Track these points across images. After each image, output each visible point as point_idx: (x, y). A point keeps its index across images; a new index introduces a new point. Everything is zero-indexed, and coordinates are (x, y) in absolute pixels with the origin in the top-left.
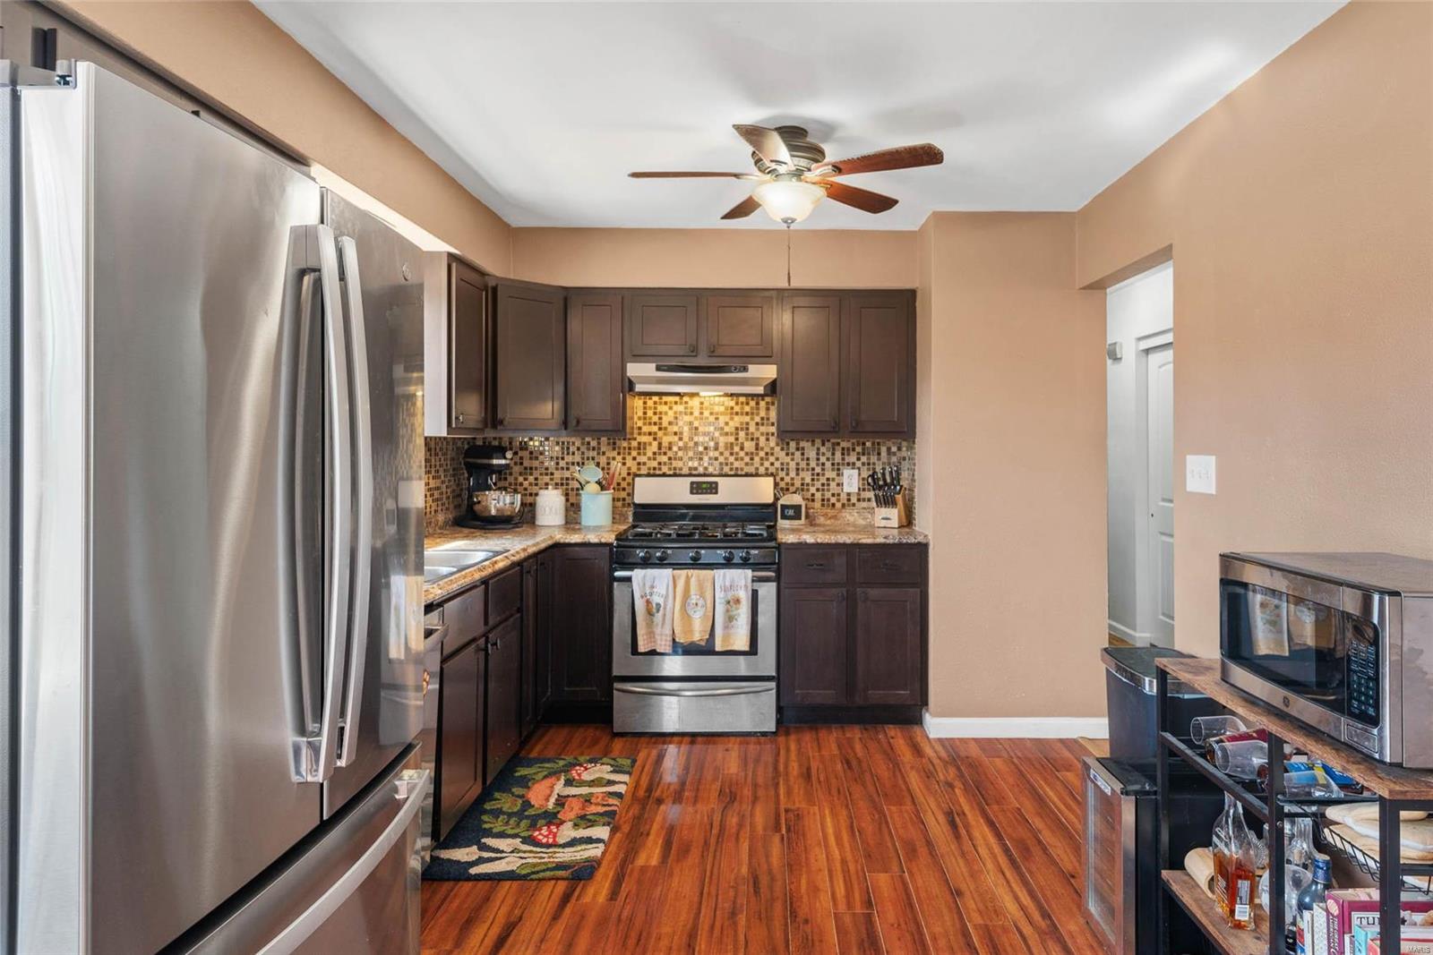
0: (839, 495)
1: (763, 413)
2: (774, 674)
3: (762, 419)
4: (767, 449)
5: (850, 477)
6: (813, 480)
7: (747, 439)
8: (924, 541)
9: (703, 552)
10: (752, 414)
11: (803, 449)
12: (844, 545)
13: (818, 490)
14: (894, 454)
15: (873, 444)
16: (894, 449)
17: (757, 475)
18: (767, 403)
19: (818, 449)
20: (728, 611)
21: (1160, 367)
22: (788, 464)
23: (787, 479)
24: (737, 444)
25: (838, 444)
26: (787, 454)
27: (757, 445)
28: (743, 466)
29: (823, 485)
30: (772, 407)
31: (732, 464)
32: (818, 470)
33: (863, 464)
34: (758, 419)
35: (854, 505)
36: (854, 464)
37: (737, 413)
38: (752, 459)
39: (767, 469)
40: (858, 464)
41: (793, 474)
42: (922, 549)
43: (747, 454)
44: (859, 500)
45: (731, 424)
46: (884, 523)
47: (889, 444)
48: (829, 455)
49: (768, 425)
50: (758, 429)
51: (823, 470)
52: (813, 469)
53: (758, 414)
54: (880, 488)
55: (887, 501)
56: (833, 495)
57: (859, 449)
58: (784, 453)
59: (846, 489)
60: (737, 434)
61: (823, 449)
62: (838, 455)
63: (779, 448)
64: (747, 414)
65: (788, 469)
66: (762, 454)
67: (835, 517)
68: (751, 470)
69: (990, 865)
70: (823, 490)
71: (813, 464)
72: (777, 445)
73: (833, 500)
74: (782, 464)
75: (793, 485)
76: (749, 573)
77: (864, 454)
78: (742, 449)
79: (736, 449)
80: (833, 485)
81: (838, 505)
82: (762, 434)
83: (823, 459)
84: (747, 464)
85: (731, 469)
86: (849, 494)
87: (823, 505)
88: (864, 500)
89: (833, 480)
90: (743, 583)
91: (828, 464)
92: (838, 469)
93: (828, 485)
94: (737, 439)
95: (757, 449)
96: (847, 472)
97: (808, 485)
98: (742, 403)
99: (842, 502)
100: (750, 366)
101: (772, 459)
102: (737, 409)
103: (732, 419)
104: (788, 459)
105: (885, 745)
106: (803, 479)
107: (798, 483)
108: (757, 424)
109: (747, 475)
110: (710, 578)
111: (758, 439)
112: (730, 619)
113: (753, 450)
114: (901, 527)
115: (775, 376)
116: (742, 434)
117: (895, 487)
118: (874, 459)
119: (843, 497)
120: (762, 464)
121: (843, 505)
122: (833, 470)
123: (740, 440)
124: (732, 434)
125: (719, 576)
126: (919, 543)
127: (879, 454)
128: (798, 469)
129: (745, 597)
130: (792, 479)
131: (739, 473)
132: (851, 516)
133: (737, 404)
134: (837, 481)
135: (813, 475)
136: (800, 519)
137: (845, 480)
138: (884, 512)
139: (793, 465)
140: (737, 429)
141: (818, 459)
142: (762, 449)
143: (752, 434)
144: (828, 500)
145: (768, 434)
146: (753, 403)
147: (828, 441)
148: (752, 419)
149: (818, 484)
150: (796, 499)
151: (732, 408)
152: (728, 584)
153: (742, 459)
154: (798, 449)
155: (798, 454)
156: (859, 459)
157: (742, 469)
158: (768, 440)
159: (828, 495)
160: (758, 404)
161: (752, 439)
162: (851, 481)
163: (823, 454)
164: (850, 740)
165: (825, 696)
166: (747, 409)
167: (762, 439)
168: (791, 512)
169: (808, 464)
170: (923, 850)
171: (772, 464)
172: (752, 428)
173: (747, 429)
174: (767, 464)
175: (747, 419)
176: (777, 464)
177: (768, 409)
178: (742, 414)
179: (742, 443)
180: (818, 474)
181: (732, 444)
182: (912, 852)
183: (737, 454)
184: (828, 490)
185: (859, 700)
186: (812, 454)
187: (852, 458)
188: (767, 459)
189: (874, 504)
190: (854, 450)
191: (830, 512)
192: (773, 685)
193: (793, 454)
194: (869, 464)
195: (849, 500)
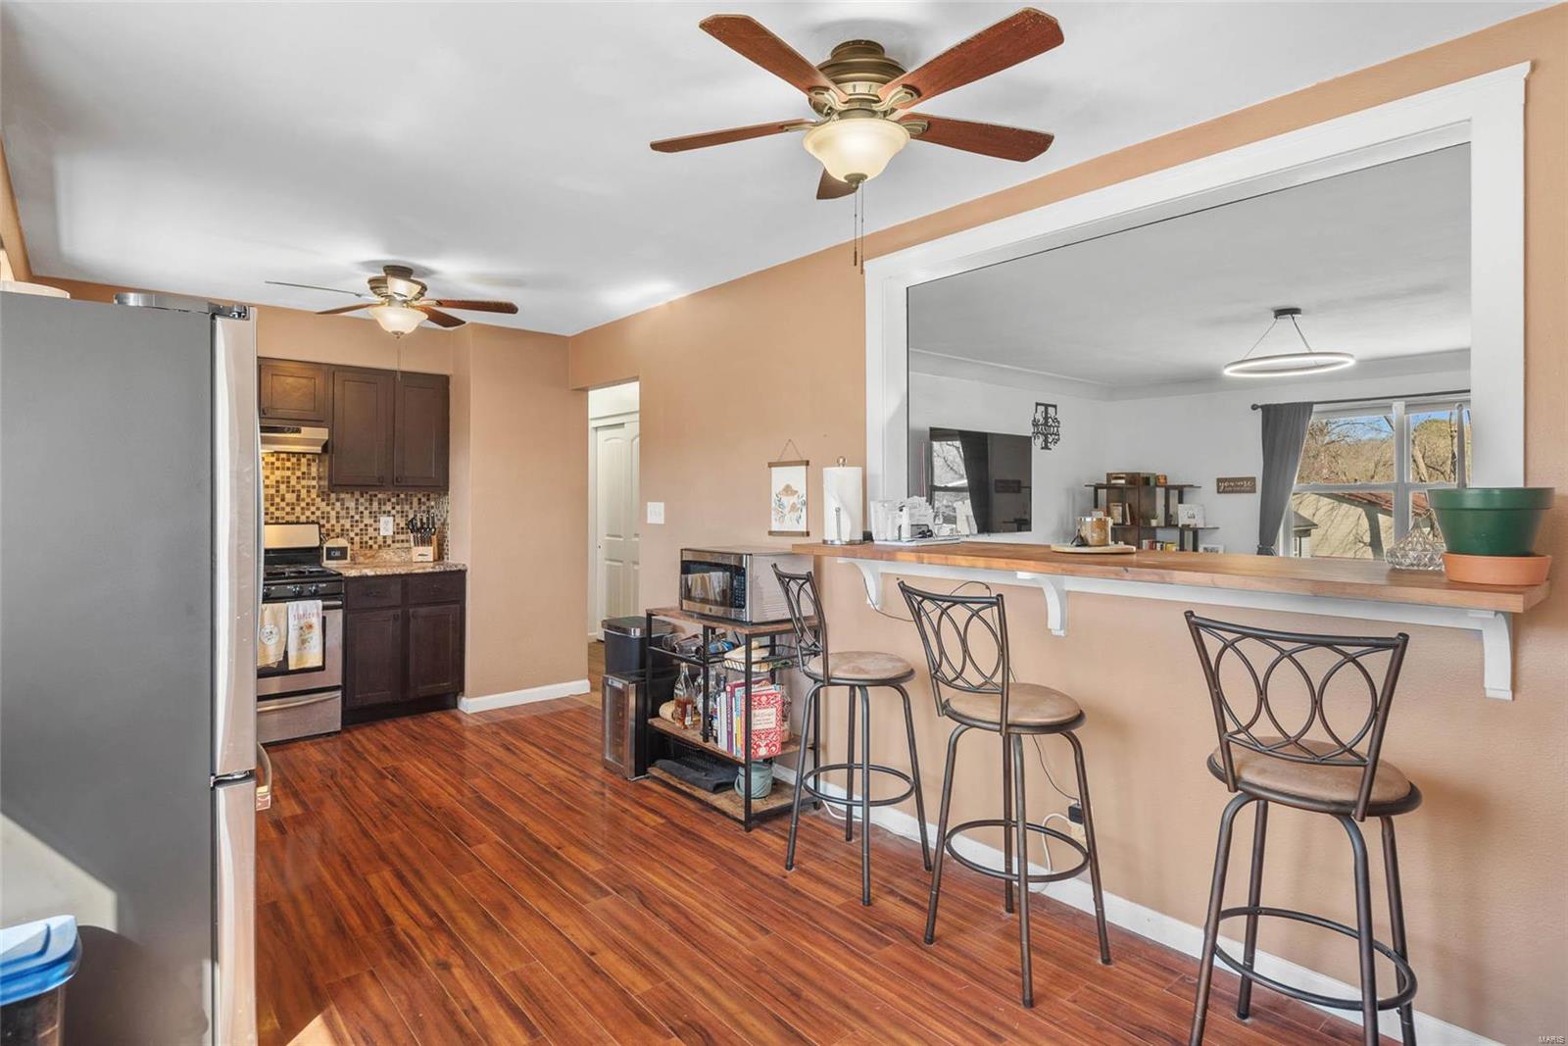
0: (376, 538)
1: (304, 469)
2: (340, 684)
3: (303, 473)
4: (309, 500)
5: (386, 523)
6: (352, 526)
7: (288, 492)
8: (462, 569)
9: (273, 588)
10: (294, 469)
11: (343, 499)
12: (400, 575)
13: (357, 534)
14: (424, 504)
15: (406, 495)
16: (423, 500)
17: (298, 523)
18: (308, 460)
19: (357, 500)
20: (301, 635)
21: (606, 440)
22: (328, 513)
23: (328, 526)
24: (277, 496)
25: (376, 496)
26: (328, 505)
27: (298, 496)
28: (284, 515)
29: (361, 530)
30: (313, 464)
31: (272, 513)
32: (357, 517)
33: (398, 512)
34: (299, 474)
35: (389, 546)
36: (389, 512)
37: (278, 468)
38: (293, 509)
39: (308, 517)
40: (393, 512)
41: (333, 521)
42: (459, 575)
43: (288, 504)
44: (393, 542)
45: (272, 477)
46: (421, 559)
47: (420, 496)
48: (367, 504)
49: (309, 479)
50: (298, 483)
51: (361, 517)
52: (352, 517)
53: (299, 469)
54: (418, 530)
55: (424, 541)
56: (371, 538)
57: (394, 500)
58: (324, 504)
59: (383, 533)
60: (278, 487)
61: (362, 500)
62: (375, 504)
63: (320, 499)
64: (288, 469)
65: (328, 517)
66: (303, 504)
67: (373, 556)
68: (292, 518)
69: (541, 761)
70: (362, 534)
71: (352, 513)
72: (318, 496)
73: (371, 542)
74: (323, 513)
75: (333, 530)
76: (320, 603)
77: (398, 504)
78: (283, 500)
79: (277, 500)
80: (371, 530)
81: (375, 547)
82: (303, 487)
83: (361, 509)
84: (287, 513)
85: (272, 518)
86: (385, 537)
87: (361, 547)
88: (398, 541)
89: (371, 526)
90: (315, 611)
91: (366, 513)
92: (376, 517)
93: (367, 530)
94: (278, 491)
95: (298, 500)
96: (383, 519)
97: (348, 530)
98: (283, 459)
99: (379, 543)
100: (303, 428)
101: (313, 509)
102: (278, 464)
103: (273, 473)
104: (329, 508)
105: (436, 723)
106: (343, 525)
107: (338, 530)
108: (298, 478)
109: (287, 523)
110: (284, 610)
111: (299, 491)
112: (303, 642)
113: (294, 501)
114: (435, 560)
115: (327, 438)
116: (283, 487)
117: (430, 530)
118: (407, 508)
119: (380, 540)
120: (303, 514)
121: (380, 546)
122: (371, 517)
123: (281, 493)
124: (272, 487)
125: (293, 609)
126: (460, 570)
127: (411, 503)
128: (337, 517)
129: (317, 622)
130: (333, 526)
131: (280, 521)
132: (387, 555)
133: (278, 459)
134: (374, 527)
135: (352, 521)
136: (346, 559)
137: (382, 525)
138: (422, 549)
139: (333, 514)
140: (277, 482)
141: (357, 508)
142: (303, 500)
143: (294, 486)
144: (366, 542)
145: (309, 487)
146: (294, 460)
147: (367, 493)
148: (293, 474)
149: (357, 530)
150: (342, 542)
151: (273, 463)
152: (301, 613)
153: (283, 509)
154: (338, 500)
155: (338, 504)
156: (393, 508)
157: (283, 518)
158: (308, 492)
159: (366, 538)
160: (299, 460)
161: (293, 492)
162: (387, 526)
163: (362, 504)
164: (406, 726)
165: (380, 695)
166: (288, 464)
167: (304, 493)
168: (338, 554)
169: (348, 513)
170: (495, 764)
171: (313, 513)
172: (293, 482)
173: (289, 482)
174: (308, 513)
175: (289, 473)
176: (318, 513)
177: (309, 465)
178: (283, 469)
179: (283, 495)
180: (357, 521)
181: (272, 495)
182: (489, 766)
183: (278, 504)
184: (366, 534)
185: (411, 695)
186: (352, 505)
187: (388, 507)
188: (308, 509)
189: (412, 544)
190: (389, 500)
191: (369, 553)
192: (339, 694)
193: (333, 504)
194: (402, 512)
195: (385, 542)
